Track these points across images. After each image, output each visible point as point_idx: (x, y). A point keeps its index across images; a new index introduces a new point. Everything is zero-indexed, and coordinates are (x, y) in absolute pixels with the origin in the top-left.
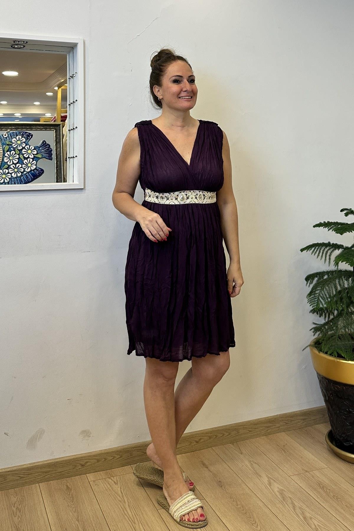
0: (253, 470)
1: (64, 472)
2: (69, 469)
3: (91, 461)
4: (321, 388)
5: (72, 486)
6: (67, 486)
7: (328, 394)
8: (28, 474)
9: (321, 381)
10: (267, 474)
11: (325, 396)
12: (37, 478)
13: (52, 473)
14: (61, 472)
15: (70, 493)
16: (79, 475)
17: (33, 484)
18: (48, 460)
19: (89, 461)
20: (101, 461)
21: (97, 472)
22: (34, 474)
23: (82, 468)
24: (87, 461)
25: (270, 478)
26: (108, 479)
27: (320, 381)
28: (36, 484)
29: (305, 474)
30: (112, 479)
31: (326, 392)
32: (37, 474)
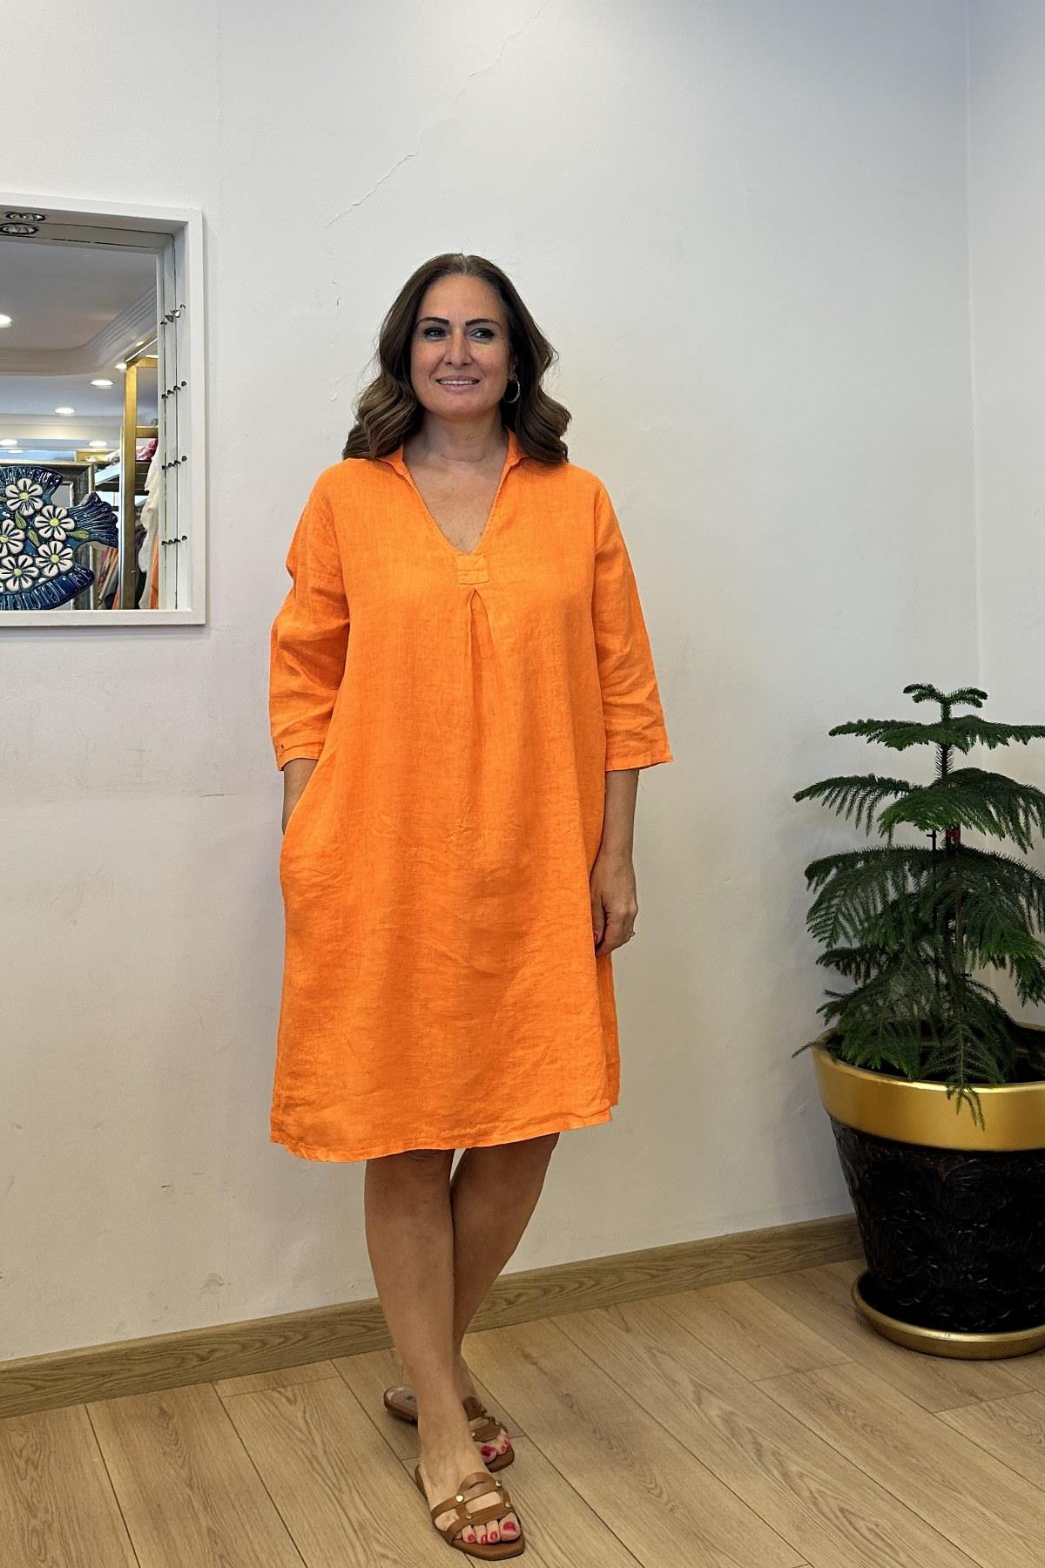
0: (657, 1370)
1: (153, 1375)
2: (166, 1367)
3: (227, 1347)
4: (841, 1157)
5: (173, 1409)
6: (161, 1409)
7: (858, 1173)
8: (57, 1380)
9: (842, 1140)
10: (692, 1377)
11: (850, 1179)
12: (79, 1389)
13: (120, 1377)
14: (143, 1375)
15: (168, 1424)
16: (194, 1383)
17: (71, 1405)
18: (110, 1345)
19: (220, 1346)
20: (250, 1349)
21: (240, 1376)
22: (72, 1378)
23: (200, 1365)
24: (213, 1346)
25: (702, 1387)
26: (270, 1391)
27: (839, 1140)
28: (76, 1404)
29: (792, 1376)
30: (280, 1392)
31: (854, 1167)
32: (79, 1380)
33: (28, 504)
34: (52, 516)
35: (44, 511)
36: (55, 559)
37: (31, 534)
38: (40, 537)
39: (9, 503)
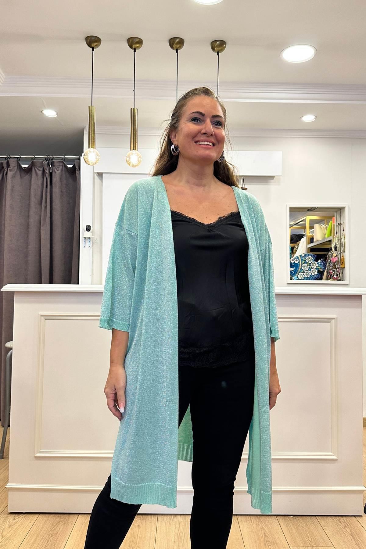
33: (310, 261)
34: (314, 264)
35: (313, 263)
36: (314, 272)
37: (310, 267)
38: (312, 268)
39: (307, 261)
